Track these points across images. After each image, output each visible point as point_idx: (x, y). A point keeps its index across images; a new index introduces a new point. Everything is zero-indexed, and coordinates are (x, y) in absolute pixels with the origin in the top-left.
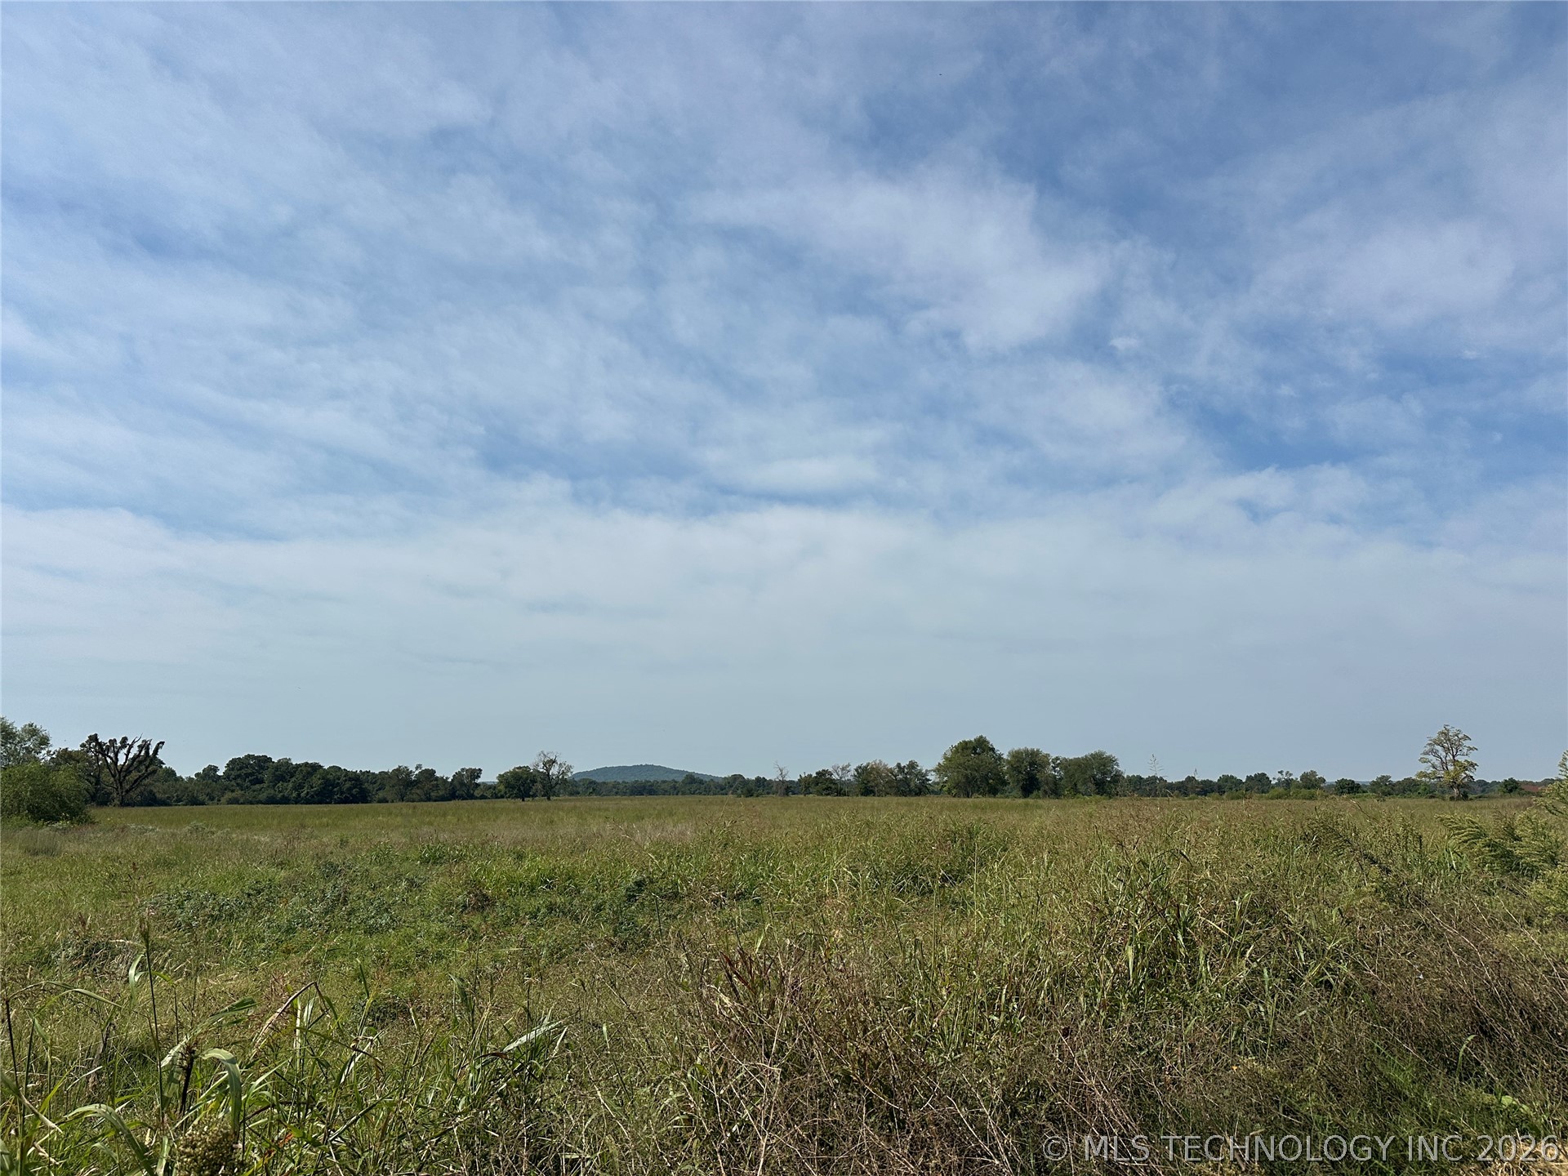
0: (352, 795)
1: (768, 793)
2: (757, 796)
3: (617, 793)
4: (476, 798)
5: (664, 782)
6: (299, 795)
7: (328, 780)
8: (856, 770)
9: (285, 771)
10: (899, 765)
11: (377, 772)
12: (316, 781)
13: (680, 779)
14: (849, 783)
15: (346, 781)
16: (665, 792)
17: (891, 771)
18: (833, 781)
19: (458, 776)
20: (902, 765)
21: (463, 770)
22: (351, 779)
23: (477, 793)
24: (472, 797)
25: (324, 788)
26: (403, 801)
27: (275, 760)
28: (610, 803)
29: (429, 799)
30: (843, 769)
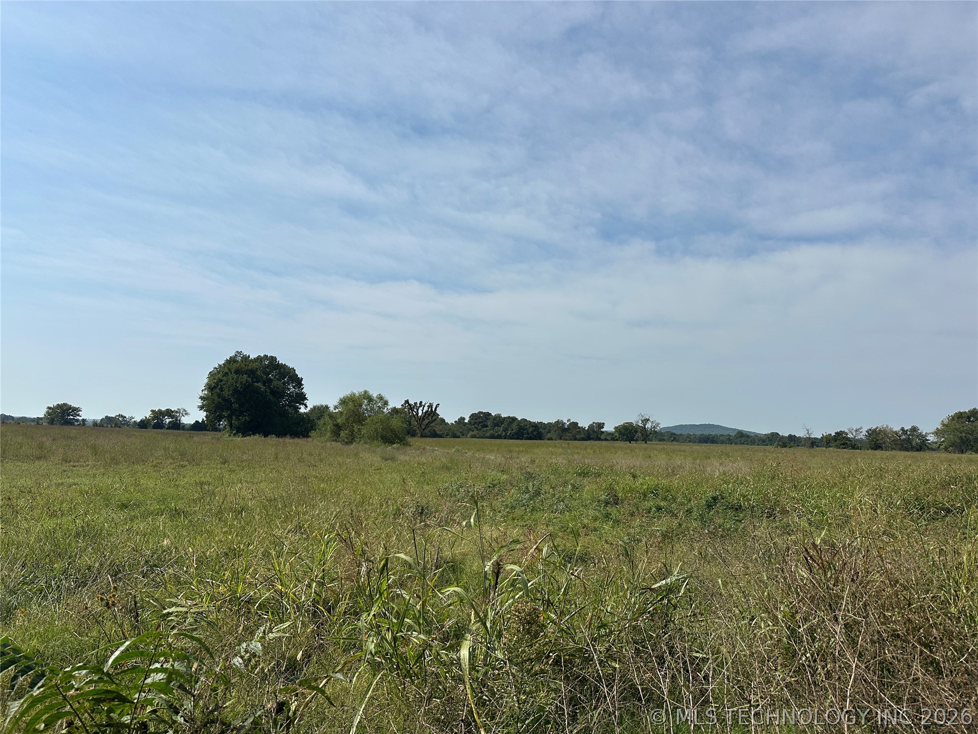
0: (534, 435)
1: (798, 446)
2: (790, 447)
3: (690, 441)
4: (602, 440)
5: (722, 435)
6: (506, 434)
7: (521, 426)
8: (867, 432)
9: (499, 421)
10: (903, 429)
11: (546, 423)
12: (514, 426)
13: (733, 434)
14: (861, 441)
15: (530, 427)
16: (723, 442)
17: (896, 433)
18: (849, 439)
19: (591, 426)
20: (906, 429)
21: (594, 423)
22: (532, 426)
23: (602, 437)
24: (600, 439)
25: (519, 431)
26: (561, 439)
27: (493, 415)
28: (687, 447)
29: (575, 439)
30: (856, 431)
